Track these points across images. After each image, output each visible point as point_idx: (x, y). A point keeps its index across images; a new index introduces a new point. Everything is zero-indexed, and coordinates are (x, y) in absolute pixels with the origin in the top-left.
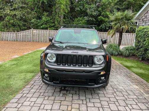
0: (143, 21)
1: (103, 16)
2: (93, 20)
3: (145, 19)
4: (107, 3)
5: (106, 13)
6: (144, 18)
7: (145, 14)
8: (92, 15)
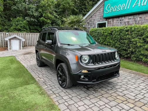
0: (89, 24)
1: (44, 17)
2: (35, 21)
3: (90, 23)
4: (47, 5)
5: (47, 15)
6: (89, 21)
7: (89, 18)
8: (33, 15)
